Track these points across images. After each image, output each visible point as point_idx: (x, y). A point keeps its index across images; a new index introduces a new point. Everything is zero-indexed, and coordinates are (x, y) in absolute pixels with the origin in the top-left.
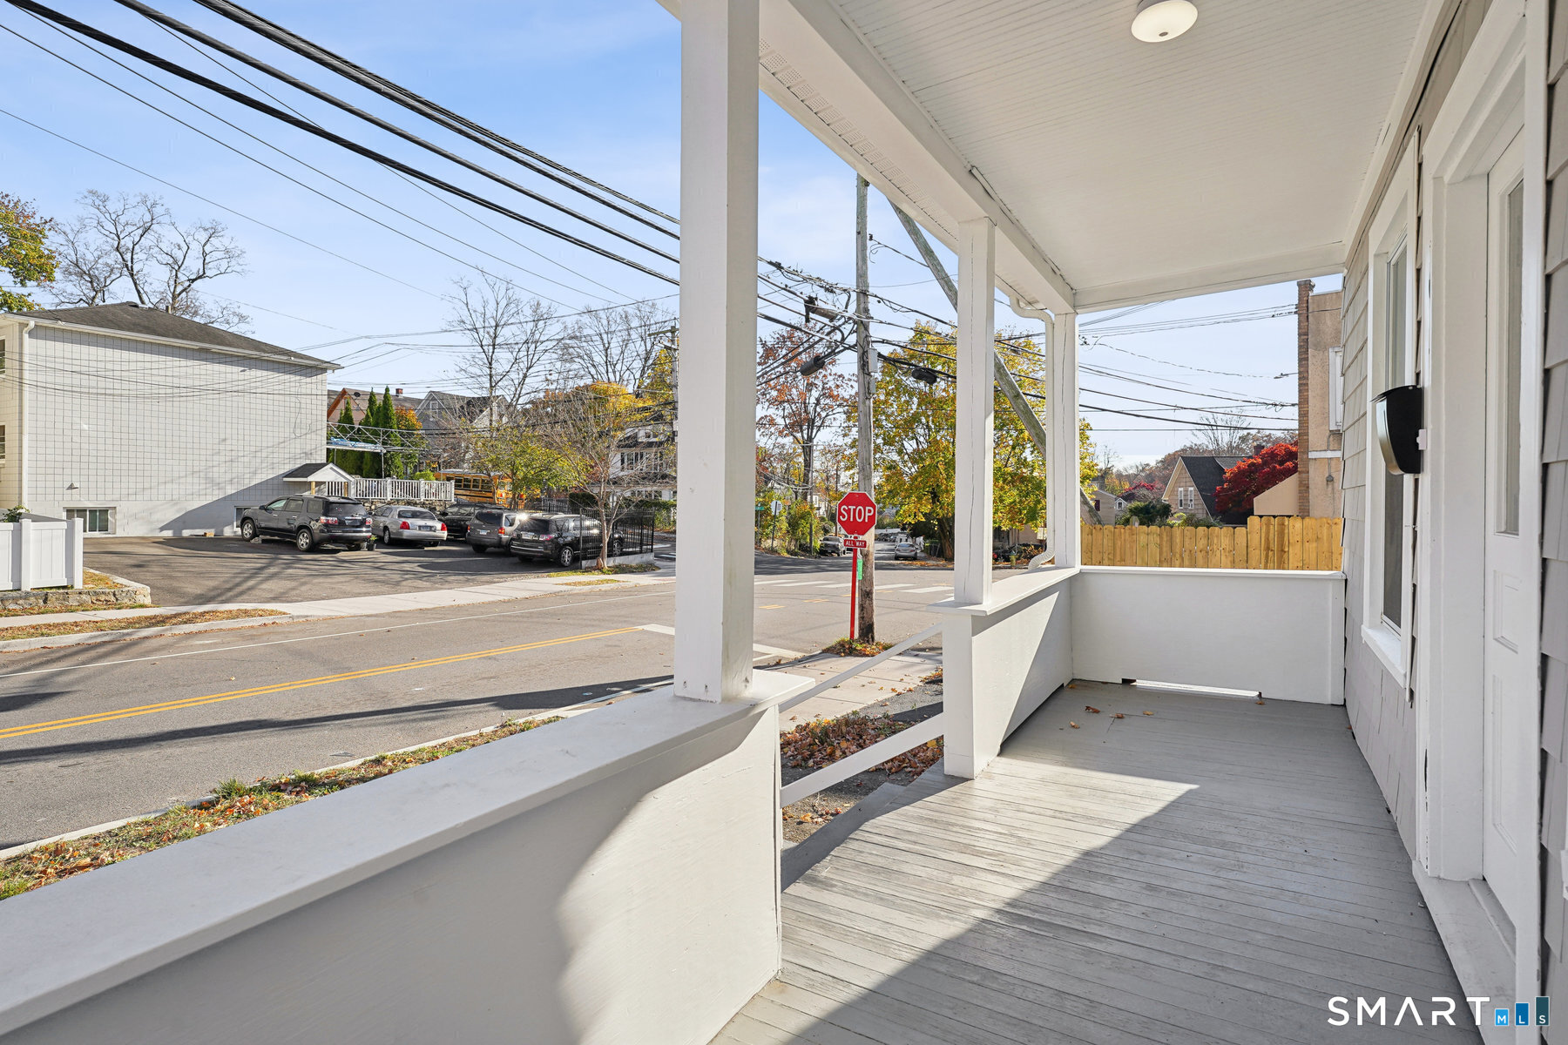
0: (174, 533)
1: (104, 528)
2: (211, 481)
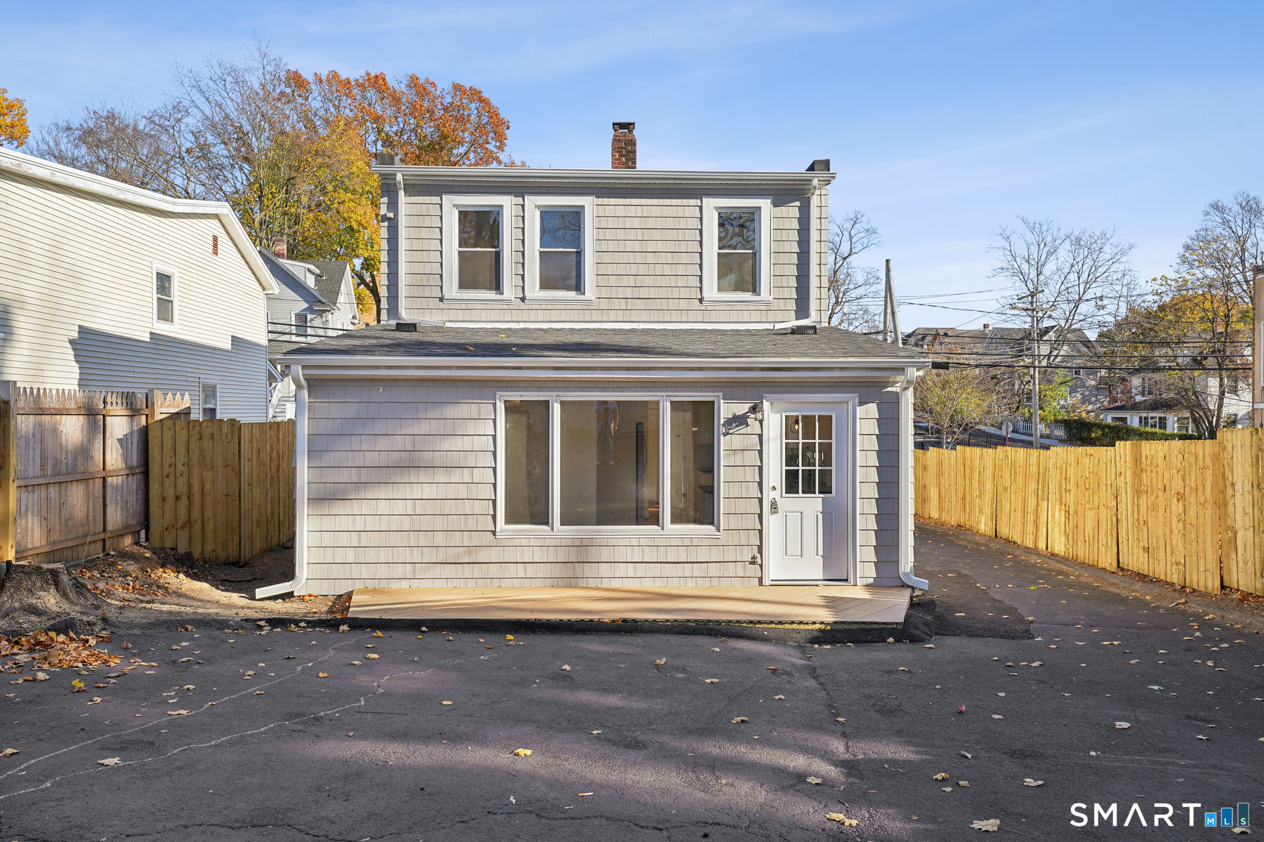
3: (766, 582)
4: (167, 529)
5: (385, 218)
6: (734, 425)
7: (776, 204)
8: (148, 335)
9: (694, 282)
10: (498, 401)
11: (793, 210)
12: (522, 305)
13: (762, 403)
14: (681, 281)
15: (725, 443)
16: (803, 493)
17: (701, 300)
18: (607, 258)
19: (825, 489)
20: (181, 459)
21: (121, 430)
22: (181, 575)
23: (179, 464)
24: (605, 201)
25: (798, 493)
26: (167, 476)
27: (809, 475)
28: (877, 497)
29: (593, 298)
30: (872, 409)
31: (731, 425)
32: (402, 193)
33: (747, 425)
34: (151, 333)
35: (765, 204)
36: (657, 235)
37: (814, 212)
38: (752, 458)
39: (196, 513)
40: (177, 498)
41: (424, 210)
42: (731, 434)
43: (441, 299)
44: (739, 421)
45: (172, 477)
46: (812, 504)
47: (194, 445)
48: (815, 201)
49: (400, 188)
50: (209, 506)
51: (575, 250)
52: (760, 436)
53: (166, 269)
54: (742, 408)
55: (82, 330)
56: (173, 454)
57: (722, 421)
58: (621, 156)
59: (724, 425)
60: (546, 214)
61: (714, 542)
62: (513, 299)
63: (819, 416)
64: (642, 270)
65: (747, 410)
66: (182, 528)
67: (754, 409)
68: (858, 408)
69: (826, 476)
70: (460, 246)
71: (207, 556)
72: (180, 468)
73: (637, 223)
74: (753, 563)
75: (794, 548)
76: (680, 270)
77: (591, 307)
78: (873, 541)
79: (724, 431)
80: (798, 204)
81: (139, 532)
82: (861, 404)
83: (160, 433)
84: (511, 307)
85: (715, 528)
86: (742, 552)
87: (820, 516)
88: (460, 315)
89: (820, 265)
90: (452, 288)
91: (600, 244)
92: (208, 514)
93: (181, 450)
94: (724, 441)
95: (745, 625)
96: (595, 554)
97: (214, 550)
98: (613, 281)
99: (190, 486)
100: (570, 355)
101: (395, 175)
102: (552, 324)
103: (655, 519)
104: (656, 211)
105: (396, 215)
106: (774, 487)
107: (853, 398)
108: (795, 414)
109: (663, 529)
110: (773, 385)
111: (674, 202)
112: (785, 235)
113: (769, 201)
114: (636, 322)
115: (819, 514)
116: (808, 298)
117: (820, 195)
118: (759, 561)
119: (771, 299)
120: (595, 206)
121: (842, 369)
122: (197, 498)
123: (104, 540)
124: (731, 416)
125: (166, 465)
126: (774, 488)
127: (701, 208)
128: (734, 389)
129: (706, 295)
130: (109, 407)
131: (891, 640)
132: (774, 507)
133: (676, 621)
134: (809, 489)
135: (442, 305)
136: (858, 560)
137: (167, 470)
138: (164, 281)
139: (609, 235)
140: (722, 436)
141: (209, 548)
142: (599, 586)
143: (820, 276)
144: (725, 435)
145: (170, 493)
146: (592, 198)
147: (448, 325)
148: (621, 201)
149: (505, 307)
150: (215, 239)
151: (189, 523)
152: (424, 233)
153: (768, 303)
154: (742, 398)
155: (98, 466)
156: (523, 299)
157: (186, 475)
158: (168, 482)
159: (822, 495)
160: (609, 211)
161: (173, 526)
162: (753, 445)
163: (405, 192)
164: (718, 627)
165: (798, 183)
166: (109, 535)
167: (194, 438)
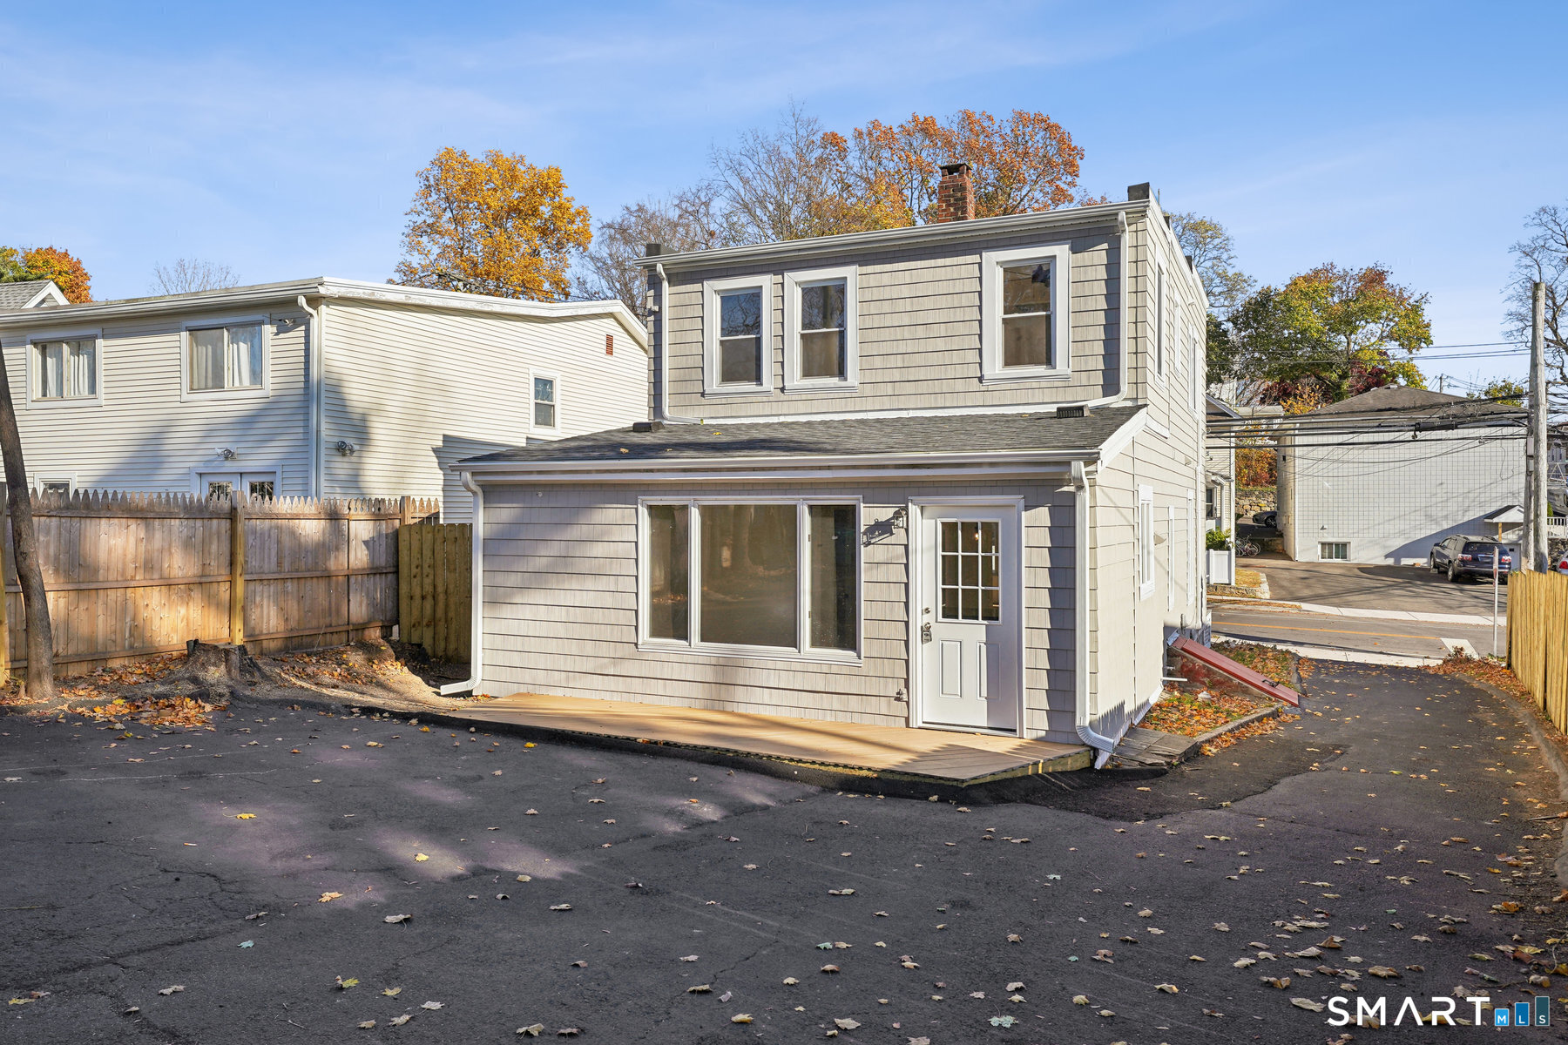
0: (1395, 562)
1: (1344, 557)
2: (1429, 517)
3: (917, 721)
4: (414, 626)
5: (651, 313)
6: (877, 533)
7: (1075, 250)
8: (525, 441)
9: (973, 356)
10: (639, 506)
11: (1099, 255)
12: (782, 397)
13: (907, 507)
14: (956, 357)
15: (865, 554)
16: (963, 618)
17: (981, 379)
18: (872, 335)
19: (991, 615)
20: (427, 560)
21: (367, 533)
22: (406, 669)
23: (426, 566)
24: (870, 269)
25: (957, 618)
26: (415, 577)
27: (970, 596)
28: (1050, 627)
29: (856, 384)
30: (1042, 515)
31: (873, 533)
32: (665, 284)
33: (892, 534)
34: (528, 438)
35: (1061, 252)
36: (928, 303)
37: (1127, 255)
38: (897, 573)
39: (440, 613)
40: (423, 598)
41: (686, 299)
42: (873, 544)
43: (703, 394)
44: (884, 528)
45: (419, 578)
46: (975, 632)
47: (438, 547)
48: (1127, 239)
49: (663, 279)
50: (452, 607)
51: (837, 329)
52: (906, 547)
53: (546, 375)
54: (885, 513)
55: (446, 438)
56: (419, 556)
57: (863, 529)
58: (949, 205)
59: (865, 533)
60: (808, 292)
61: (856, 671)
62: (772, 390)
63: (982, 523)
64: (910, 347)
65: (891, 516)
66: (428, 626)
67: (897, 515)
68: (1023, 513)
69: (990, 598)
70: (723, 335)
71: (450, 653)
72: (426, 570)
73: (906, 291)
74: (898, 699)
75: (952, 684)
76: (956, 343)
77: (854, 395)
78: (1044, 683)
79: (865, 540)
80: (1105, 246)
81: (391, 627)
82: (1027, 508)
83: (408, 536)
84: (771, 399)
85: (856, 654)
86: (886, 686)
87: (984, 648)
88: (722, 411)
89: (1136, 323)
90: (713, 381)
91: (864, 321)
92: (451, 614)
93: (427, 553)
94: (866, 551)
95: (786, 762)
96: (742, 676)
97: (456, 649)
98: (878, 362)
99: (435, 587)
100: (702, 455)
101: (655, 266)
102: (813, 416)
103: (792, 640)
104: (927, 275)
105: (660, 308)
106: (927, 609)
107: (1017, 499)
108: (953, 520)
109: (799, 652)
110: (920, 485)
111: (948, 261)
112: (1087, 290)
113: (1067, 246)
114: (906, 409)
115: (982, 645)
116: (1118, 369)
117: (1136, 231)
118: (905, 697)
119: (1069, 371)
120: (858, 277)
121: (992, 465)
122: (441, 598)
123: (348, 631)
124: (873, 523)
125: (413, 566)
126: (927, 611)
127: (980, 265)
128: (878, 490)
129: (987, 373)
130: (352, 511)
131: (935, 798)
132: (926, 633)
133: (715, 749)
134: (970, 614)
135: (703, 401)
136: (1025, 706)
137: (414, 571)
138: (544, 387)
139: (873, 308)
140: (862, 546)
141: (452, 646)
142: (736, 711)
143: (1136, 338)
144: (868, 544)
145: (417, 592)
146: (854, 267)
147: (705, 422)
148: (888, 267)
149: (765, 399)
150: (610, 339)
151: (433, 622)
152: (687, 324)
153: (1067, 378)
154: (885, 501)
155: (342, 565)
156: (783, 389)
157: (431, 577)
158: (415, 582)
159: (986, 622)
160: (873, 280)
161: (419, 623)
162: (898, 558)
163: (669, 283)
164: (760, 761)
165: (1104, 219)
166: (351, 627)
167: (439, 542)
